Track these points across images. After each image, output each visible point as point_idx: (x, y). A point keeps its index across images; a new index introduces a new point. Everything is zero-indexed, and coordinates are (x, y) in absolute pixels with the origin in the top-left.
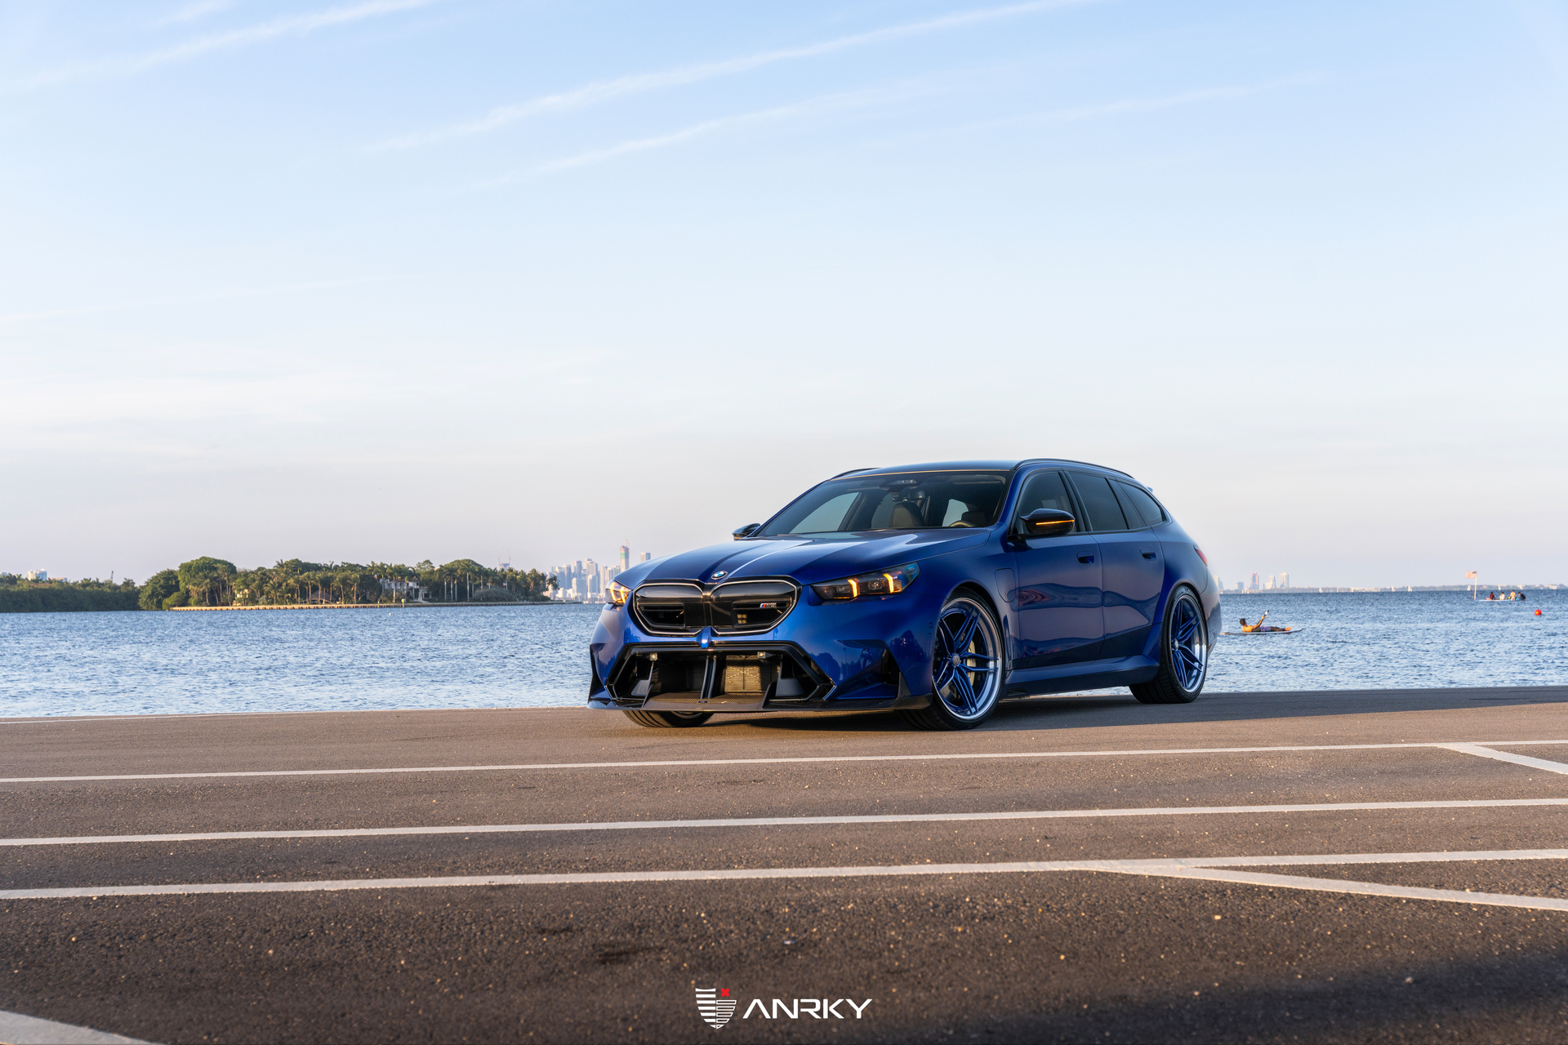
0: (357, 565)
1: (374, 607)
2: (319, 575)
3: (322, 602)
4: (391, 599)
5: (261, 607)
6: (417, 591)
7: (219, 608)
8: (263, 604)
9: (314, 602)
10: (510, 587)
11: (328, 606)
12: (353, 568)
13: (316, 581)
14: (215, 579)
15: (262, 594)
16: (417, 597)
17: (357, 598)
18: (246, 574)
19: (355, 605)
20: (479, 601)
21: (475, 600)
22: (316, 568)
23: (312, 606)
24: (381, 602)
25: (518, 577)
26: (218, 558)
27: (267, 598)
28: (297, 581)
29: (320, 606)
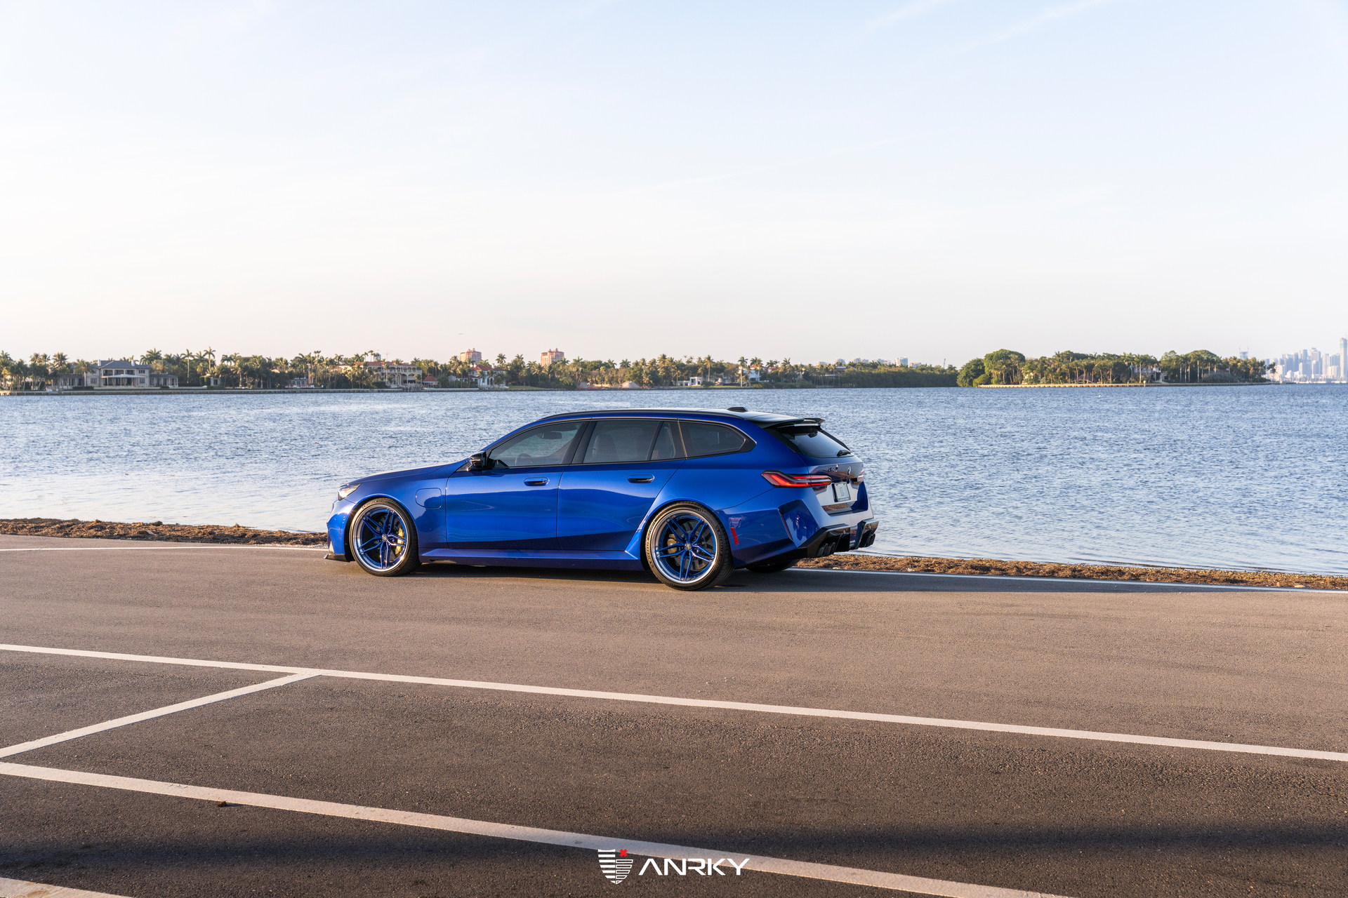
0: (1114, 355)
1: (1124, 386)
2: (1085, 362)
3: (1086, 382)
4: (1137, 380)
5: (1042, 386)
6: (1158, 375)
7: (1011, 386)
8: (1043, 383)
9: (1080, 382)
10: (1231, 370)
11: (1090, 385)
12: (1110, 357)
13: (1082, 367)
14: (1009, 365)
15: (1042, 376)
16: (1158, 378)
17: (1112, 380)
18: (1031, 362)
19: (1110, 385)
20: (1208, 382)
21: (1204, 382)
22: (1084, 357)
23: (1079, 385)
24: (1130, 382)
25: (1239, 364)
26: (1012, 350)
27: (1047, 379)
28: (1068, 367)
29: (1084, 385)
